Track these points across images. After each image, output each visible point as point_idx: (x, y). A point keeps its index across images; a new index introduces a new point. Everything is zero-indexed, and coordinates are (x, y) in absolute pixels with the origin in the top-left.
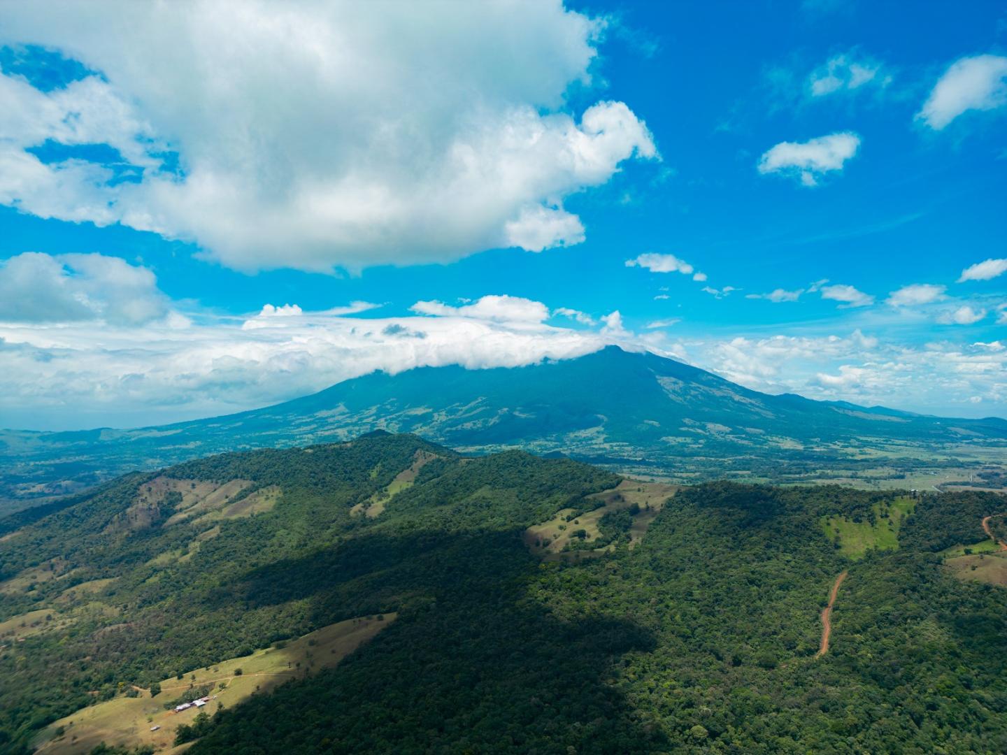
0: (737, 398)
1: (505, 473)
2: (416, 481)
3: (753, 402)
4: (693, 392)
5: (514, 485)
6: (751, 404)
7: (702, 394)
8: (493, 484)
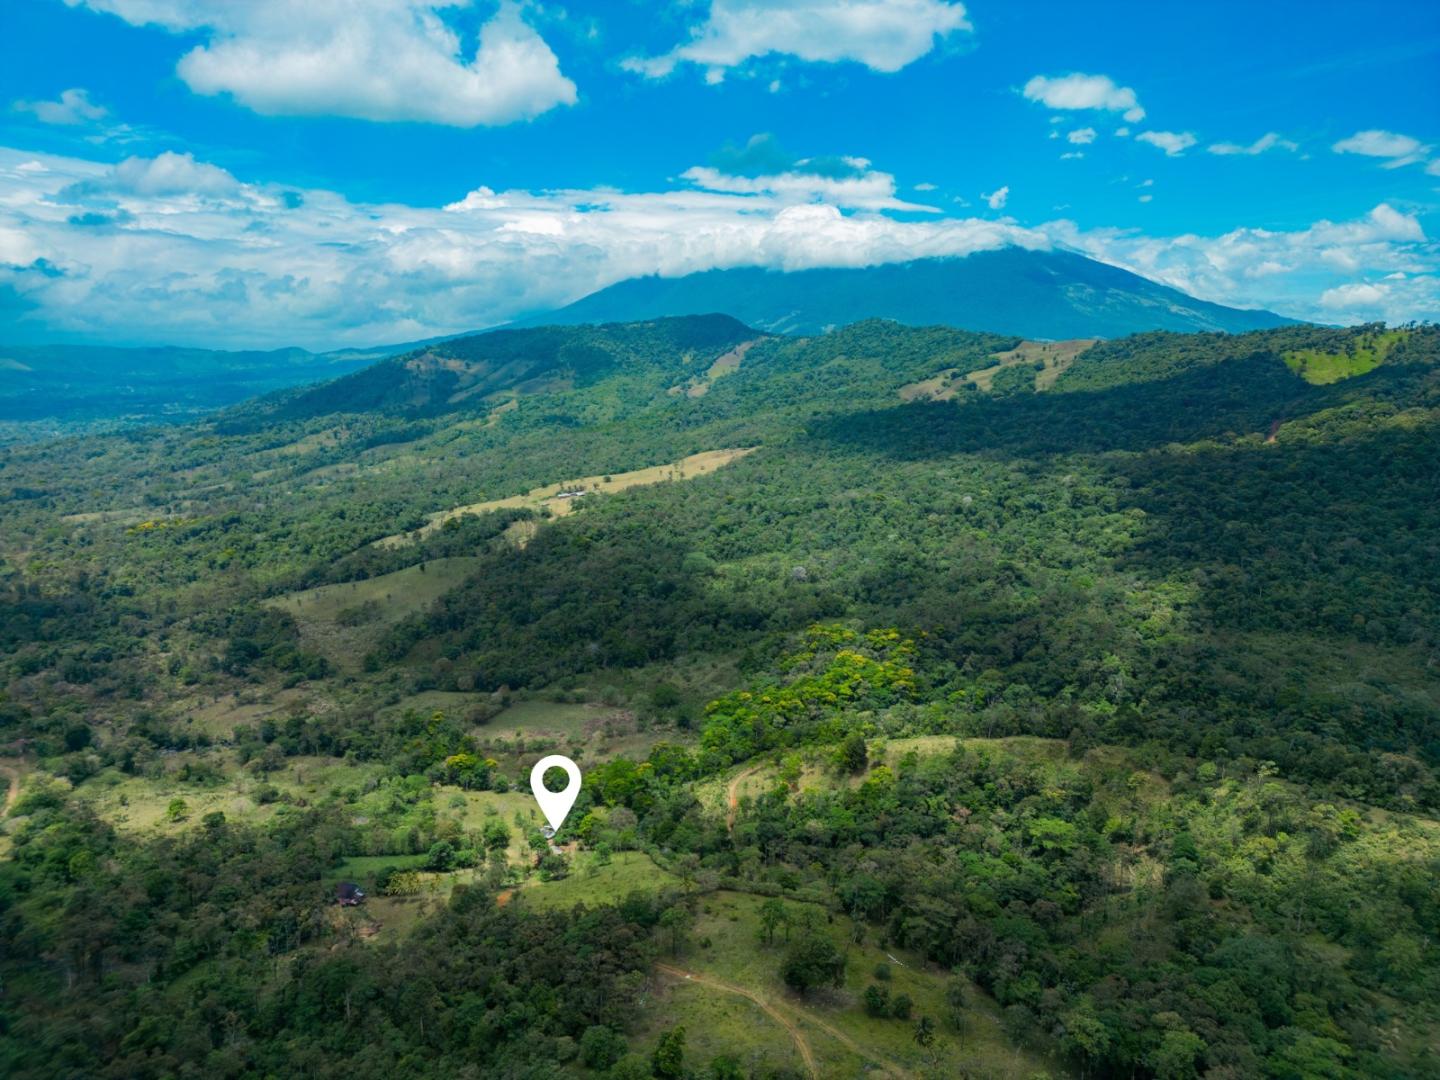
0: (1174, 309)
1: (864, 342)
2: (742, 365)
3: (1199, 314)
4: (1109, 300)
5: (876, 355)
6: (1195, 317)
7: (1121, 303)
8: (849, 354)
